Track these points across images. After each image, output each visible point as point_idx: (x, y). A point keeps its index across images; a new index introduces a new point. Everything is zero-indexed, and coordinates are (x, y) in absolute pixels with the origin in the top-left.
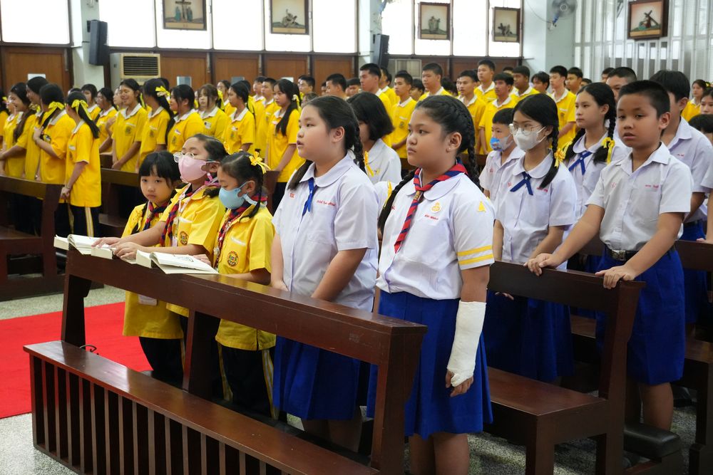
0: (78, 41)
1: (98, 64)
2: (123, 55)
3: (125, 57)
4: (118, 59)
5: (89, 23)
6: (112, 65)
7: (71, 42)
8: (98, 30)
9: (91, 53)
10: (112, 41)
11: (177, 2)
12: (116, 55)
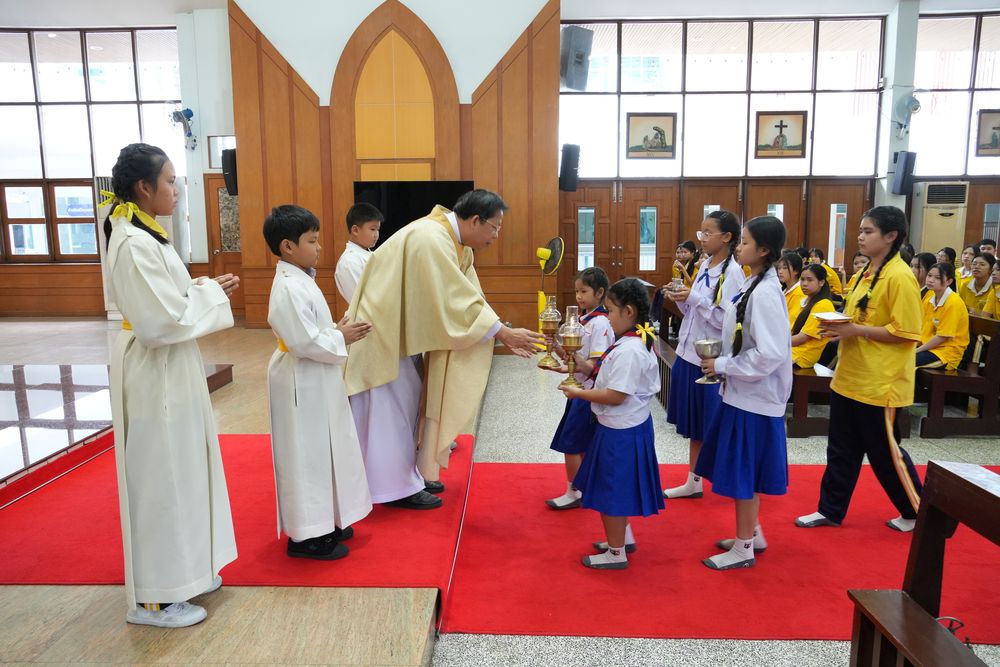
0: (883, 172)
1: (901, 194)
2: (929, 183)
3: (930, 186)
4: (922, 188)
5: (896, 154)
6: (914, 195)
7: (876, 174)
8: (905, 162)
9: (895, 184)
10: (919, 170)
11: (994, 128)
12: (920, 184)
